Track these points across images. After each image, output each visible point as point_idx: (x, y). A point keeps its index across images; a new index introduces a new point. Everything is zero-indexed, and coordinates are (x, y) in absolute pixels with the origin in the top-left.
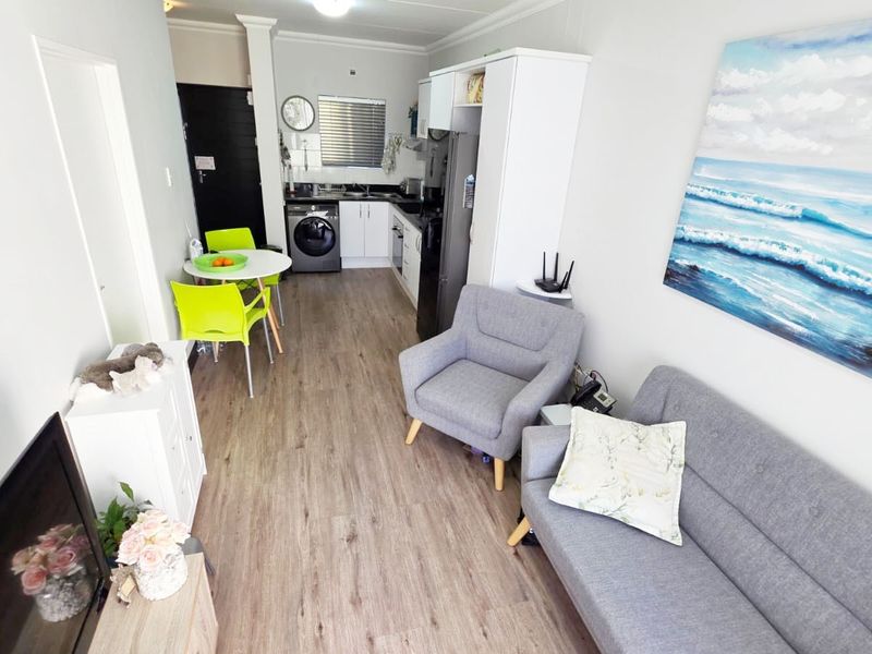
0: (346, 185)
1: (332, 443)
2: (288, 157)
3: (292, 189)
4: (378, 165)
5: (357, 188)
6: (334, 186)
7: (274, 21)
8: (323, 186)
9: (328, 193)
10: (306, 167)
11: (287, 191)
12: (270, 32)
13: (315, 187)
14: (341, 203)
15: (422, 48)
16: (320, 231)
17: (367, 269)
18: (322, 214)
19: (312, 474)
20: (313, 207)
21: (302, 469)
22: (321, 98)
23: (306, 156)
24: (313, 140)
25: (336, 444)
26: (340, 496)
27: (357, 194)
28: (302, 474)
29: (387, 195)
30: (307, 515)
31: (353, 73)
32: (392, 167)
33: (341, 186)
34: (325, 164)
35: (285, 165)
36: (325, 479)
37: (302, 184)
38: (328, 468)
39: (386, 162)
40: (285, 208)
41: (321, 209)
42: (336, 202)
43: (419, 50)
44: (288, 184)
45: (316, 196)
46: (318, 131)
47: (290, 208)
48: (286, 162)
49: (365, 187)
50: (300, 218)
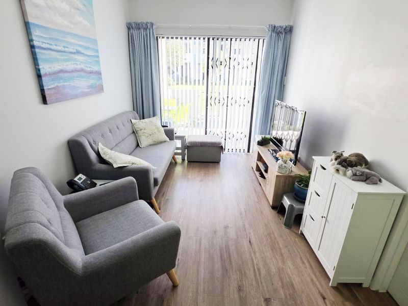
1: (241, 298)
19: (252, 270)
21: (260, 275)
25: (236, 296)
26: (232, 248)
28: (259, 270)
30: (250, 242)
36: (243, 262)
38: (241, 271)
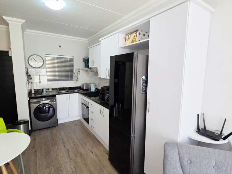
0: (58, 88)
2: (31, 79)
3: (33, 92)
4: (71, 79)
5: (64, 89)
6: (53, 89)
7: (24, 21)
8: (48, 89)
9: (51, 92)
10: (40, 82)
11: (30, 93)
12: (22, 25)
13: (45, 91)
14: (57, 96)
15: (86, 39)
16: (47, 109)
17: (70, 122)
18: (47, 102)
20: (44, 99)
22: (46, 55)
23: (40, 78)
24: (43, 72)
27: (64, 91)
29: (76, 91)
31: (60, 47)
32: (77, 80)
33: (56, 89)
34: (48, 81)
35: (29, 82)
37: (38, 90)
39: (74, 78)
40: (29, 101)
41: (47, 100)
42: (54, 96)
43: (85, 40)
44: (31, 90)
45: (45, 94)
46: (45, 68)
47: (31, 101)
48: (30, 81)
49: (67, 88)
50: (37, 105)
